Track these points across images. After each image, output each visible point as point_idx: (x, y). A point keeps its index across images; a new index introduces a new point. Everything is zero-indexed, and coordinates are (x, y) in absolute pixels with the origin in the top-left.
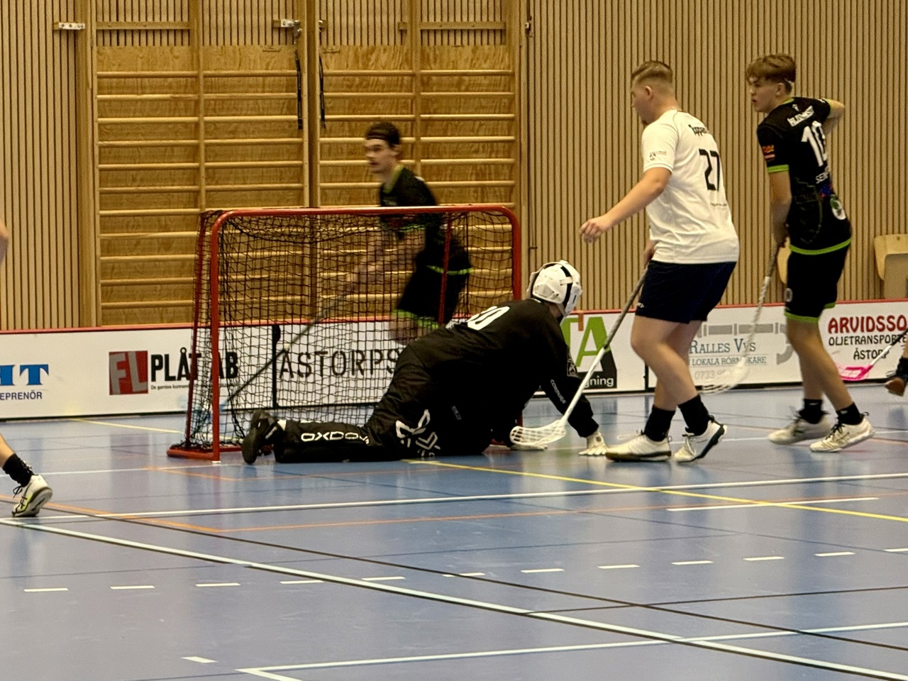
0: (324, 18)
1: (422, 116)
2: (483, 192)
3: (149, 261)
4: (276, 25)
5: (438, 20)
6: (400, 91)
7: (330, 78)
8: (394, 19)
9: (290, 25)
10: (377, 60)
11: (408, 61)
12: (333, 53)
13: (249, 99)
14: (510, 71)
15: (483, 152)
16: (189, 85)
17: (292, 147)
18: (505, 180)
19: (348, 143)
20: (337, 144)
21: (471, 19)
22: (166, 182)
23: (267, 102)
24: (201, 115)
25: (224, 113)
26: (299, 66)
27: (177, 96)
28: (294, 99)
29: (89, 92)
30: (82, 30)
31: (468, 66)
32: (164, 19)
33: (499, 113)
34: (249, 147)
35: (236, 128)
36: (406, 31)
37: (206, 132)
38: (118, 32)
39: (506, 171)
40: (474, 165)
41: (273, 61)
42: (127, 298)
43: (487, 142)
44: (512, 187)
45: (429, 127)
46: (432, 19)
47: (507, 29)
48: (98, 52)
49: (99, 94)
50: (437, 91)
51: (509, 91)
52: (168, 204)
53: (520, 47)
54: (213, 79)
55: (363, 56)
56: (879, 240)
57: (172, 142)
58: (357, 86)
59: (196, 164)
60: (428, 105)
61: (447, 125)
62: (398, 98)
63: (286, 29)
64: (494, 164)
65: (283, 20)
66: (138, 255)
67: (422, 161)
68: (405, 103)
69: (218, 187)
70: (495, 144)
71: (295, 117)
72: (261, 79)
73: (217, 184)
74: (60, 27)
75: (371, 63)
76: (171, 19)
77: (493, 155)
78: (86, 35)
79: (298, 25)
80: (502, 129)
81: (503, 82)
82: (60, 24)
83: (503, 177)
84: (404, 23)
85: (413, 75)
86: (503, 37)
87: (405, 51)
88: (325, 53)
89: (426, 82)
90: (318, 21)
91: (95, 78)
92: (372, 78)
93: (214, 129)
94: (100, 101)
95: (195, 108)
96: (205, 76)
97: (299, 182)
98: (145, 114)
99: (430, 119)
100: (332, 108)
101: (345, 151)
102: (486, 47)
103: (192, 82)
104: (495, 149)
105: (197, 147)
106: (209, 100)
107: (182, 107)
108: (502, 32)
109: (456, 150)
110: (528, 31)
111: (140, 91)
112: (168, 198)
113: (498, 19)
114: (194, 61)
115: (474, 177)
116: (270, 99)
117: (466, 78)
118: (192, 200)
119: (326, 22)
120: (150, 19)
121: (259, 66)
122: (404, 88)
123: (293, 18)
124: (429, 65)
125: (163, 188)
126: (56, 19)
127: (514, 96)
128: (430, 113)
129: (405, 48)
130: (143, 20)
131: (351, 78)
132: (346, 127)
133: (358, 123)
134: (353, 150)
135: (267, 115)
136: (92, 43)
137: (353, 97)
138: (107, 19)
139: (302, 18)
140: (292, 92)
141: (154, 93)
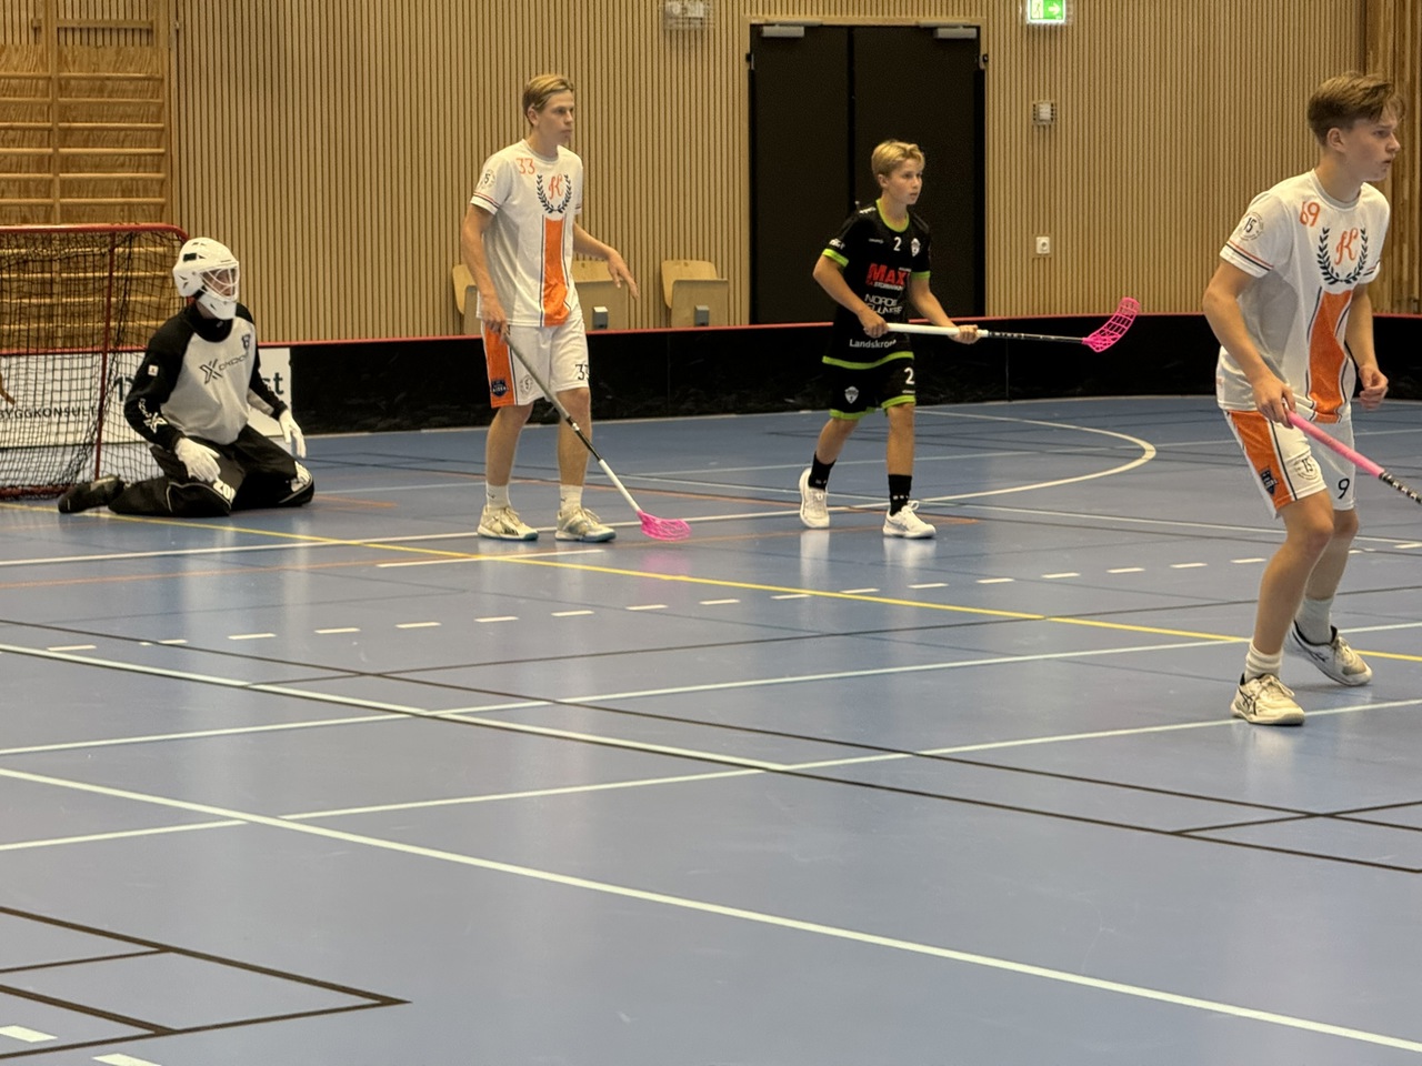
1: (61, 124)
2: (129, 210)
5: (76, 16)
6: (34, 96)
8: (27, 16)
11: (43, 63)
14: (157, 76)
15: (130, 166)
18: (154, 197)
21: (114, 16)
31: (111, 68)
33: (147, 122)
36: (40, 28)
39: (157, 188)
40: (120, 181)
43: (135, 155)
44: (162, 206)
45: (68, 138)
46: (69, 16)
47: (155, 27)
50: (76, 97)
51: (158, 97)
53: (170, 49)
60: (65, 112)
61: (89, 135)
62: (33, 104)
64: (141, 179)
67: (61, 175)
68: (39, 109)
70: (143, 158)
75: (1, 64)
77: (141, 169)
80: (150, 141)
81: (151, 88)
83: (151, 195)
84: (39, 21)
85: (49, 78)
87: (39, 51)
89: (64, 87)
99: (69, 128)
102: (132, 49)
104: (143, 162)
108: (149, 32)
109: (98, 164)
110: (177, 31)
113: (144, 18)
115: (119, 194)
117: (109, 83)
122: (39, 94)
127: (163, 104)
128: (68, 121)
129: (40, 47)
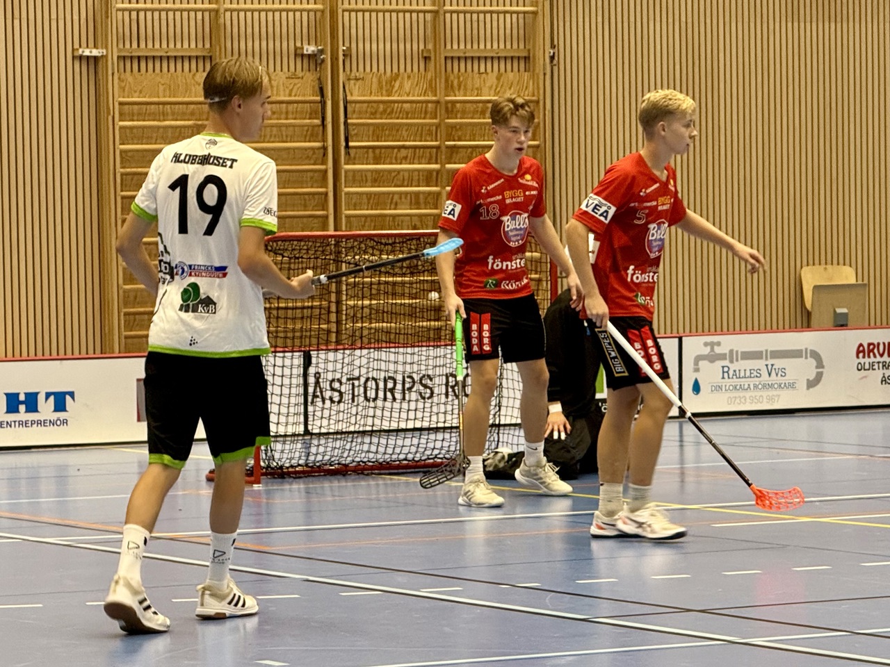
0: (347, 44)
1: (447, 143)
4: (299, 52)
5: (462, 47)
6: (424, 118)
7: (354, 105)
8: (418, 47)
9: (313, 51)
10: (401, 87)
11: (432, 88)
12: (357, 79)
14: (534, 98)
17: (316, 174)
19: (372, 171)
20: (361, 171)
21: (495, 46)
23: (291, 129)
26: (322, 95)
27: (200, 123)
28: (318, 126)
29: (110, 118)
30: (102, 56)
31: (492, 92)
32: (186, 45)
36: (430, 58)
38: (139, 58)
41: (296, 87)
45: (454, 155)
46: (455, 47)
47: (531, 55)
48: (119, 78)
49: (120, 121)
50: (461, 118)
53: (545, 74)
55: (386, 83)
58: (381, 113)
60: (452, 133)
61: (472, 152)
62: (425, 124)
63: (309, 55)
65: (306, 47)
68: (429, 130)
71: (320, 144)
72: (284, 105)
74: (80, 51)
75: (394, 91)
78: (107, 61)
79: (322, 52)
84: (428, 50)
85: (438, 102)
86: (527, 65)
87: (429, 77)
88: (349, 79)
89: (450, 109)
90: (342, 48)
91: (116, 104)
92: (396, 105)
94: (121, 128)
97: (323, 210)
99: (454, 146)
100: (356, 134)
101: (369, 178)
102: (511, 75)
108: (527, 59)
110: (552, 58)
111: (162, 118)
113: (522, 46)
116: (294, 126)
119: (349, 48)
120: (172, 45)
121: (282, 93)
122: (428, 116)
123: (316, 44)
124: (454, 92)
126: (77, 46)
127: (539, 123)
128: (454, 141)
129: (429, 75)
130: (164, 45)
131: (375, 105)
132: (371, 154)
133: (383, 150)
134: (378, 178)
135: (291, 142)
136: (113, 69)
137: (379, 124)
138: (128, 46)
139: (325, 45)
140: (316, 118)
141: (177, 120)
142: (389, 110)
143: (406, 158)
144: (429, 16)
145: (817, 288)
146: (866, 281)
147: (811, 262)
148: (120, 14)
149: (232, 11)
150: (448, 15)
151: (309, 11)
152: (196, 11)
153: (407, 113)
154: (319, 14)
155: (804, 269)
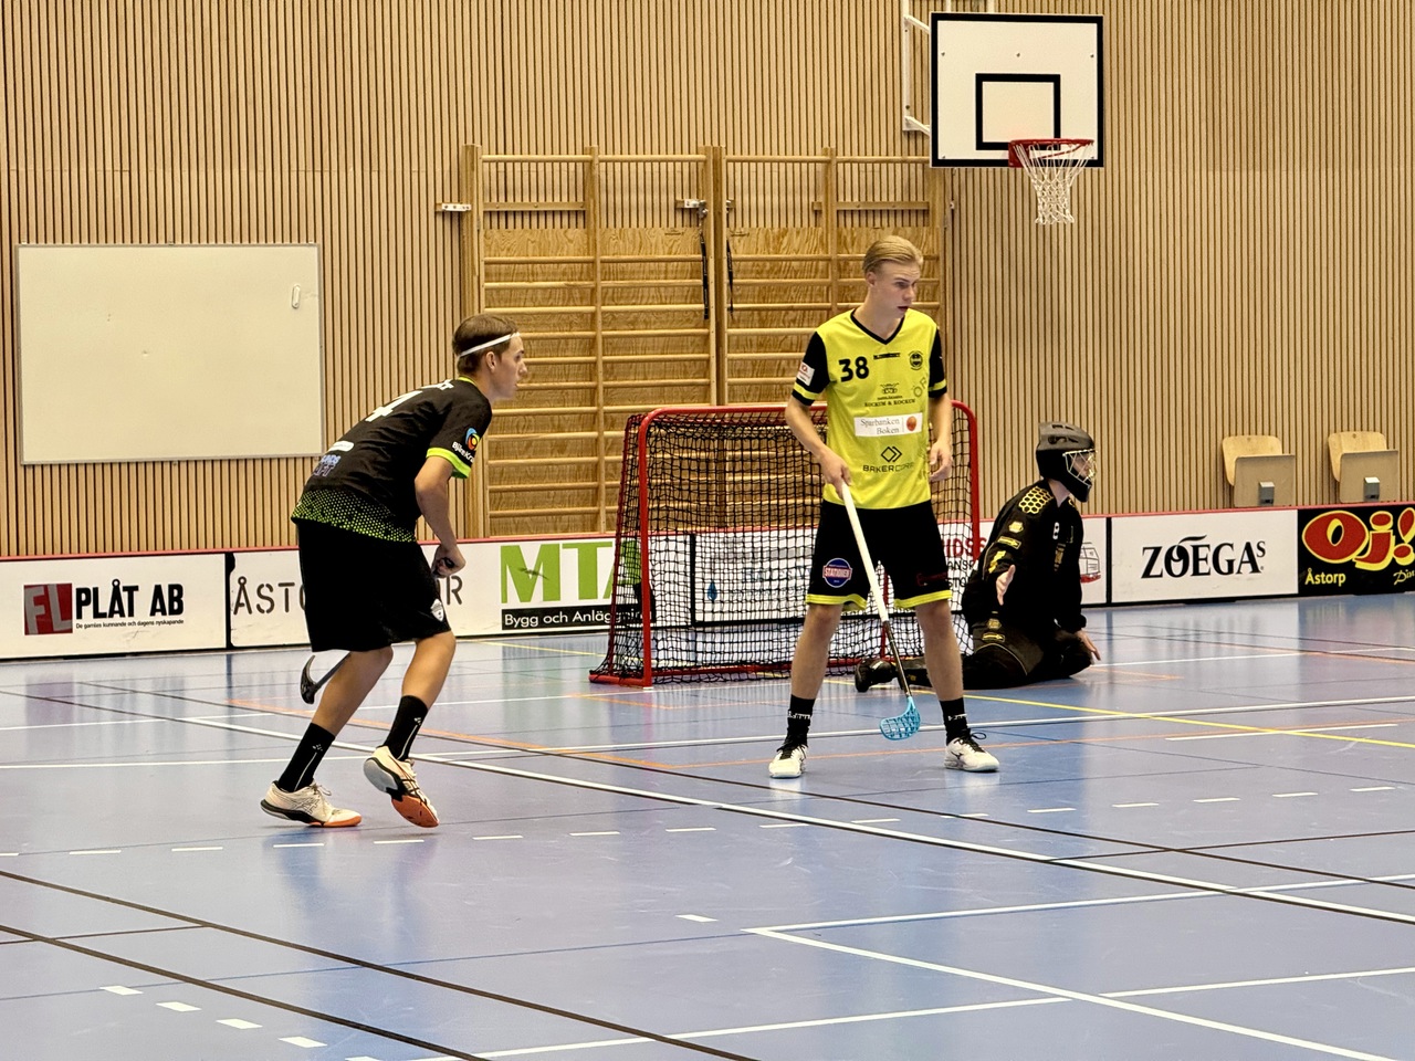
0: (731, 197)
1: (840, 304)
3: (542, 464)
4: (679, 206)
5: (856, 200)
6: (815, 278)
7: (738, 263)
8: (808, 200)
9: (695, 205)
10: (789, 243)
11: (824, 245)
12: (742, 235)
13: (650, 287)
14: (932, 255)
16: (585, 270)
17: (697, 339)
19: (758, 335)
20: (746, 335)
21: (891, 198)
22: (560, 377)
23: (670, 289)
24: (599, 305)
25: (622, 302)
26: (704, 253)
27: (572, 283)
28: (698, 286)
29: (475, 279)
30: (471, 212)
32: (557, 199)
33: (923, 301)
34: (650, 339)
35: (636, 318)
36: (821, 211)
37: (604, 323)
38: (506, 213)
41: (676, 244)
42: (518, 505)
46: (848, 199)
47: (930, 208)
48: (485, 236)
49: (486, 282)
50: (854, 277)
51: (933, 275)
52: (563, 403)
53: (945, 228)
54: (611, 265)
55: (774, 239)
56: (1333, 439)
57: (566, 333)
58: (768, 272)
59: (592, 358)
60: (844, 292)
62: (813, 285)
63: (690, 210)
65: (686, 200)
66: (529, 458)
68: (820, 290)
69: (616, 383)
71: (702, 306)
72: (663, 264)
73: (615, 379)
74: (443, 208)
75: (782, 247)
76: (565, 199)
78: (472, 217)
79: (704, 205)
82: (444, 205)
84: (819, 203)
86: (926, 218)
87: (820, 233)
88: (733, 236)
89: (842, 267)
90: (725, 201)
91: (482, 264)
92: (784, 263)
93: (612, 319)
94: (487, 290)
95: (591, 296)
96: (602, 262)
97: (704, 377)
98: (537, 304)
100: (740, 296)
101: (754, 342)
102: (908, 228)
103: (588, 268)
105: (594, 339)
106: (608, 288)
107: (578, 296)
108: (925, 212)
110: (953, 211)
111: (531, 278)
112: (562, 395)
113: (920, 199)
114: (591, 246)
116: (674, 286)
118: (588, 396)
119: (734, 201)
120: (542, 199)
121: (662, 252)
122: (819, 275)
123: (698, 198)
124: (847, 248)
125: (556, 384)
126: (439, 201)
127: (939, 282)
128: (847, 301)
129: (820, 229)
130: (534, 200)
131: (761, 263)
132: (756, 317)
133: (770, 313)
134: (763, 343)
135: (670, 303)
136: (478, 226)
137: (764, 284)
138: (494, 200)
139: (708, 198)
140: (698, 278)
141: (547, 280)
142: (776, 269)
143: (794, 321)
144: (820, 167)
145: (1240, 461)
146: (1293, 453)
147: (1233, 432)
148: (486, 165)
149: (607, 161)
150: (840, 165)
151: (690, 161)
152: (568, 162)
153: (796, 272)
154: (701, 164)
155: (1225, 439)
